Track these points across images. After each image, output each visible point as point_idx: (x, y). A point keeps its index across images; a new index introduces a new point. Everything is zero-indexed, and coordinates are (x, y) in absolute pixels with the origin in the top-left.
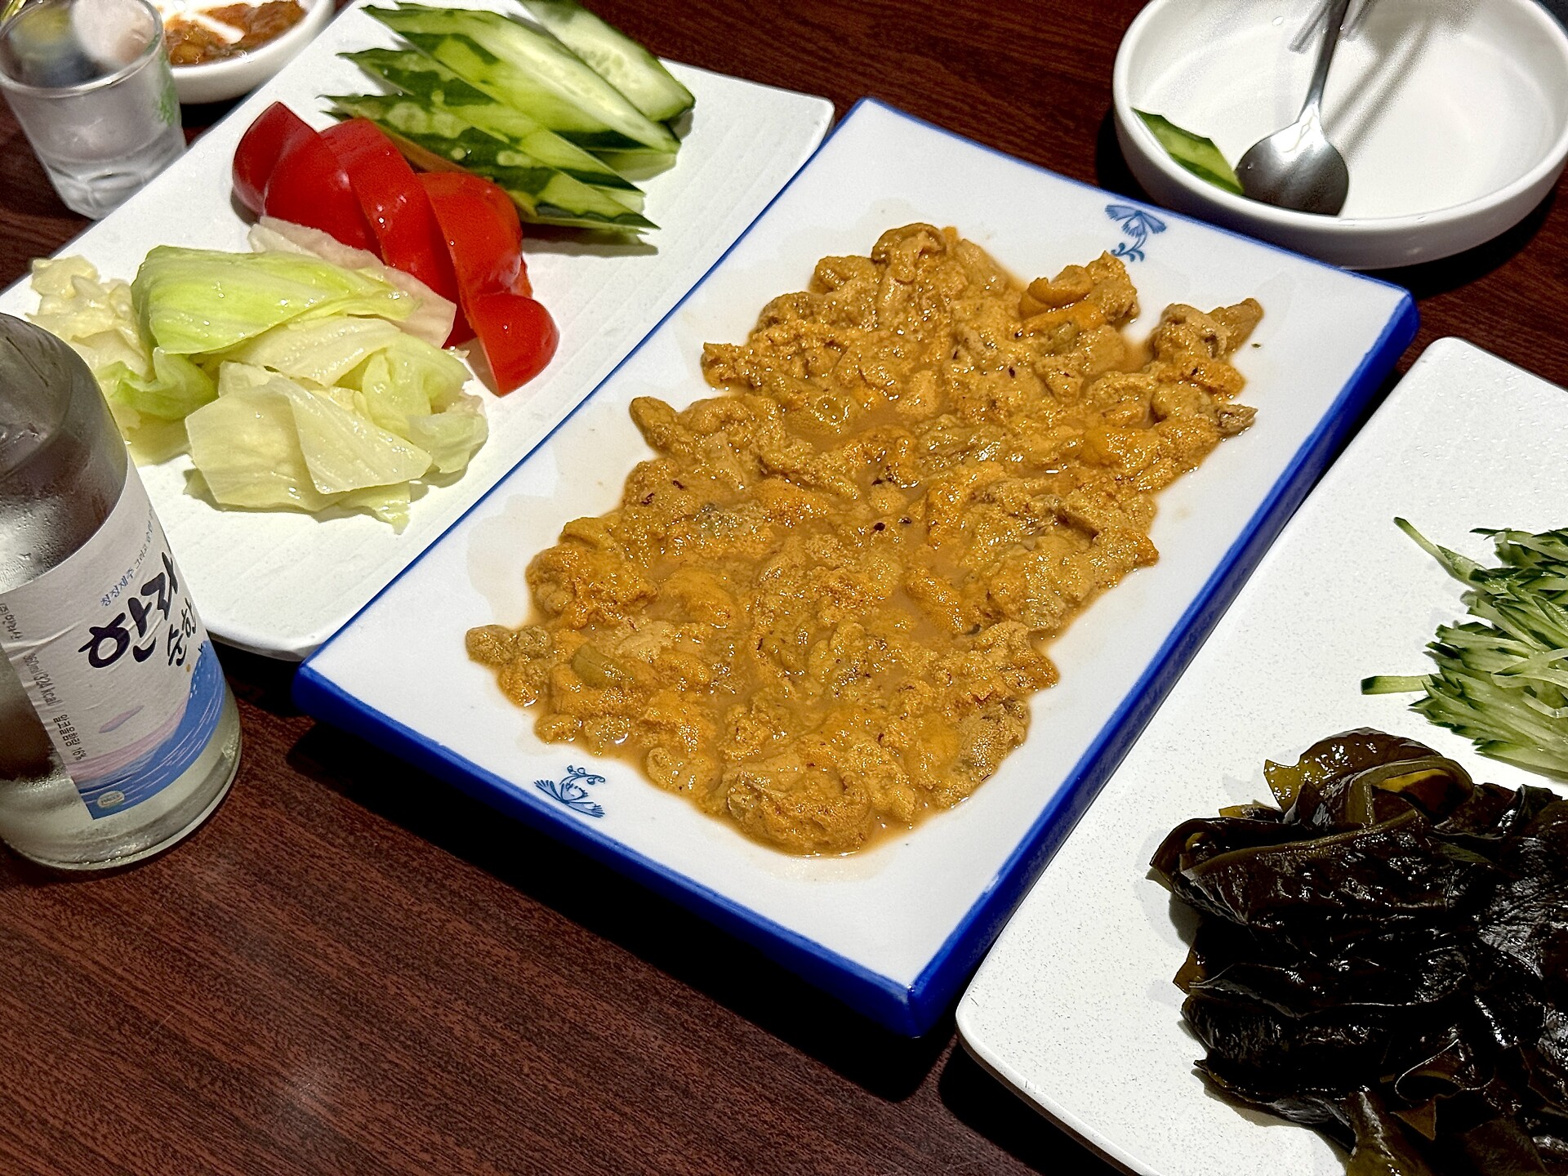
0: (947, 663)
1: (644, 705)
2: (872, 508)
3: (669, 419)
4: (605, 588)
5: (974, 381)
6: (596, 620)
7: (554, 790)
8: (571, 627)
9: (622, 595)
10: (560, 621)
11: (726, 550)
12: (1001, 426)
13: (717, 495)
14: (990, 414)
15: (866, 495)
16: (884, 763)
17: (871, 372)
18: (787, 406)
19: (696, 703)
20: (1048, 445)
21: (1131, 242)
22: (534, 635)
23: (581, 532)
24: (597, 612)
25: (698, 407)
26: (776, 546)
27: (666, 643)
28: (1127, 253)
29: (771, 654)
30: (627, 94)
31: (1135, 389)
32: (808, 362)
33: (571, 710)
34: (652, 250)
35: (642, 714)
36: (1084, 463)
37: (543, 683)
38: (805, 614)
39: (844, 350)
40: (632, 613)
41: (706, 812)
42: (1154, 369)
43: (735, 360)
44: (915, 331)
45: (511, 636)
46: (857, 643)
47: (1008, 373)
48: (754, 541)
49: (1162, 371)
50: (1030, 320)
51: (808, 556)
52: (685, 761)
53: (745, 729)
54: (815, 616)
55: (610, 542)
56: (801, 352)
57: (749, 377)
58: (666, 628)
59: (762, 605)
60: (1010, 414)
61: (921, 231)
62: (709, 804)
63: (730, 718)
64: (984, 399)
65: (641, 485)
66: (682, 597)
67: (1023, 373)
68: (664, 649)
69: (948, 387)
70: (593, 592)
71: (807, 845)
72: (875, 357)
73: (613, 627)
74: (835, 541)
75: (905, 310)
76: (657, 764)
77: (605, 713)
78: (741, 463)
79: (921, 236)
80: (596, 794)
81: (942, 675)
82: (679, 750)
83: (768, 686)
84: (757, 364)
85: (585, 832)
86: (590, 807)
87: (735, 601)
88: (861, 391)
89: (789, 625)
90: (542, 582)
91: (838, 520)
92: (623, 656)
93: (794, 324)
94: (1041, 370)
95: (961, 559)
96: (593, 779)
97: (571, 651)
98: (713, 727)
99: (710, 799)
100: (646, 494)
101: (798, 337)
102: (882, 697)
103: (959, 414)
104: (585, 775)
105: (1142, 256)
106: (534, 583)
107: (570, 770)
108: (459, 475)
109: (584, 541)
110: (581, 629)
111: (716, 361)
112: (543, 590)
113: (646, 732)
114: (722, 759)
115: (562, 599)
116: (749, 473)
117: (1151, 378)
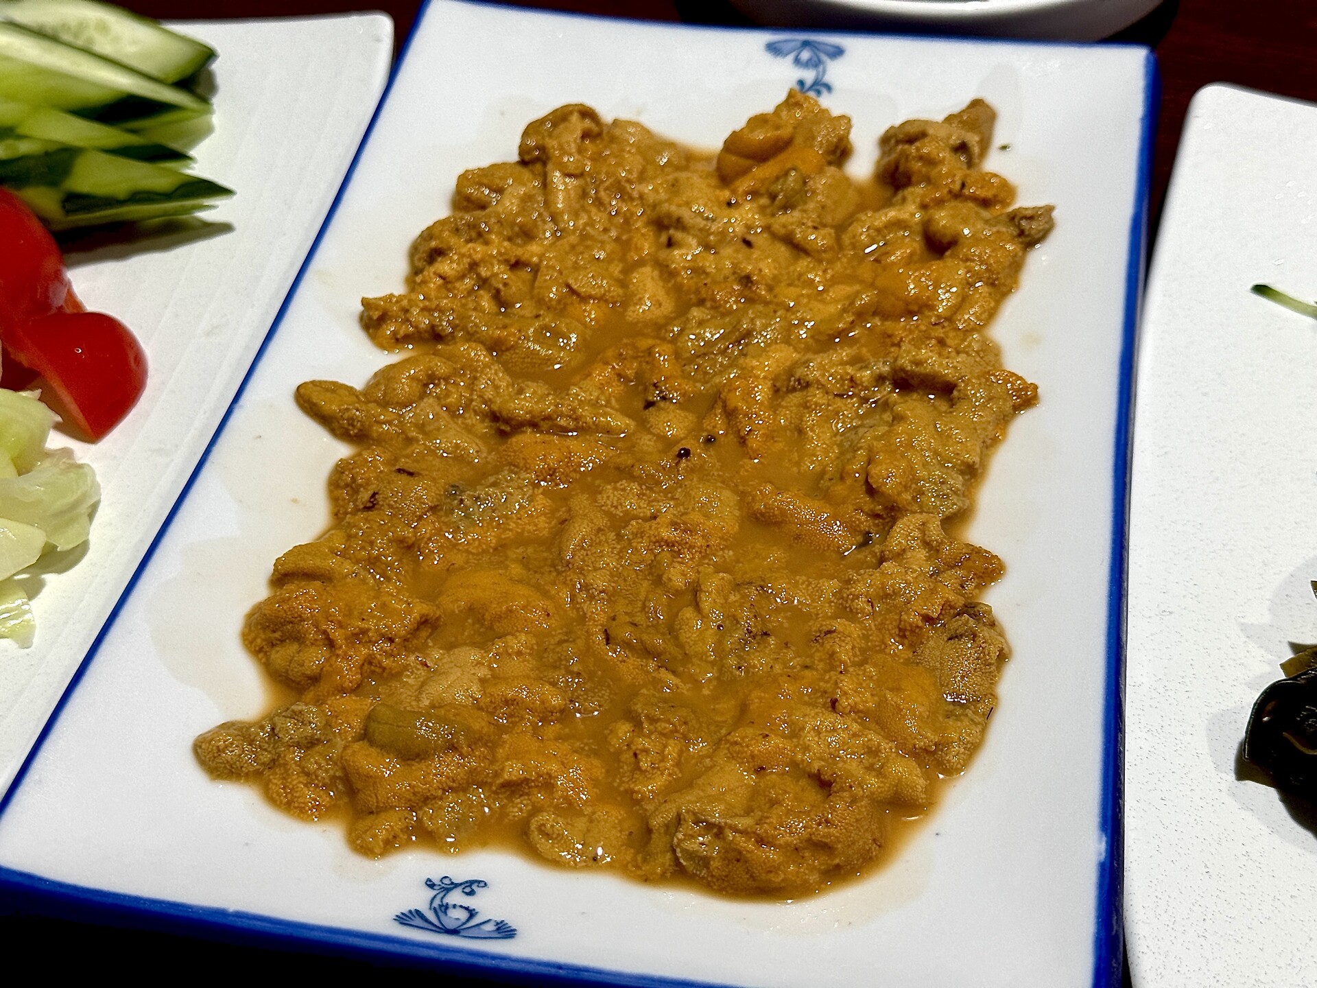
0: (860, 588)
1: (492, 762)
2: (658, 436)
3: (355, 399)
4: (371, 624)
5: (710, 263)
6: (373, 671)
7: (426, 920)
8: (342, 690)
9: (398, 628)
10: (324, 687)
11: (498, 537)
12: (767, 303)
13: (455, 474)
14: (747, 293)
15: (643, 424)
16: (855, 735)
17: (581, 283)
18: (495, 347)
19: (559, 738)
20: (833, 309)
21: (809, 76)
22: (296, 715)
23: (302, 564)
24: (369, 660)
25: (385, 376)
26: (562, 513)
27: (483, 672)
28: (810, 88)
29: (627, 645)
30: (126, 61)
31: (898, 224)
32: (498, 291)
33: (394, 801)
34: (225, 228)
35: (496, 774)
36: (885, 316)
37: (334, 778)
38: (646, 584)
39: (536, 270)
40: (417, 649)
41: (647, 880)
42: (910, 198)
43: (406, 311)
44: (606, 230)
45: (262, 728)
46: (732, 598)
47: (744, 246)
48: (530, 516)
49: (924, 196)
50: (738, 183)
51: (608, 514)
52: (584, 820)
53: (646, 751)
54: (658, 581)
55: (347, 567)
56: (483, 283)
57: (433, 327)
58: (473, 655)
59: (586, 587)
60: (770, 289)
61: (571, 113)
62: (646, 868)
63: (615, 743)
64: (732, 278)
65: (353, 487)
66: (471, 609)
67: (761, 241)
68: (482, 681)
69: (679, 279)
70: (356, 635)
71: (814, 878)
72: (576, 267)
73: (397, 675)
74: (635, 486)
75: (583, 208)
76: (548, 836)
77: (444, 791)
78: (469, 429)
79: (575, 118)
80: (488, 906)
81: (861, 603)
82: (569, 809)
83: (644, 686)
84: (435, 310)
85: (504, 965)
86: (490, 927)
87: (546, 594)
88: (576, 308)
89: (631, 602)
90: (273, 645)
91: (627, 460)
92: (433, 706)
93: (464, 250)
94: (783, 231)
95: (798, 464)
96: (470, 887)
97: (357, 723)
98: (596, 762)
99: (645, 860)
100: (365, 496)
101: (473, 266)
102: (798, 655)
103: (708, 304)
104: (456, 885)
105: (829, 88)
106: (261, 650)
107: (430, 884)
108: (82, 549)
109: (309, 576)
110: (357, 689)
111: (383, 318)
112: (280, 656)
113: (510, 798)
114: (632, 800)
115: (315, 658)
116: (483, 437)
117: (911, 207)
